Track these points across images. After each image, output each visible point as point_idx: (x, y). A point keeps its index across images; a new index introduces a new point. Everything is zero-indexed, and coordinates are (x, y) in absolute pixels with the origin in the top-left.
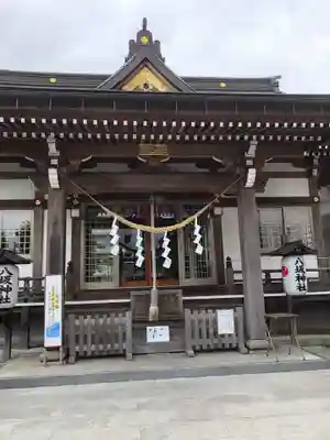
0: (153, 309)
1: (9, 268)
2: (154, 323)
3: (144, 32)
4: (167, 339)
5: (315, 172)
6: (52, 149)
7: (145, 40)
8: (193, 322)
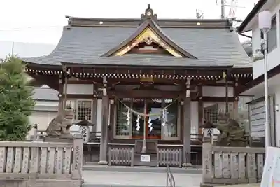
0: (144, 148)
1: (85, 127)
2: (144, 154)
3: (149, 9)
4: (149, 160)
5: (237, 84)
6: (105, 81)
7: (149, 14)
8: (160, 154)
